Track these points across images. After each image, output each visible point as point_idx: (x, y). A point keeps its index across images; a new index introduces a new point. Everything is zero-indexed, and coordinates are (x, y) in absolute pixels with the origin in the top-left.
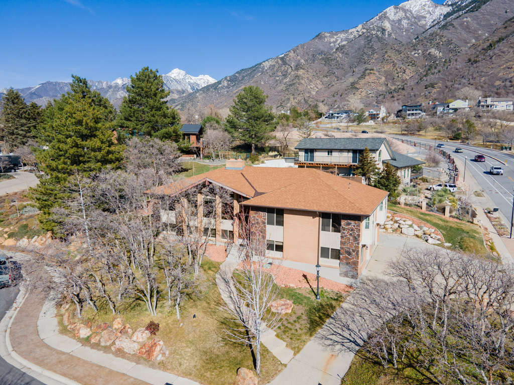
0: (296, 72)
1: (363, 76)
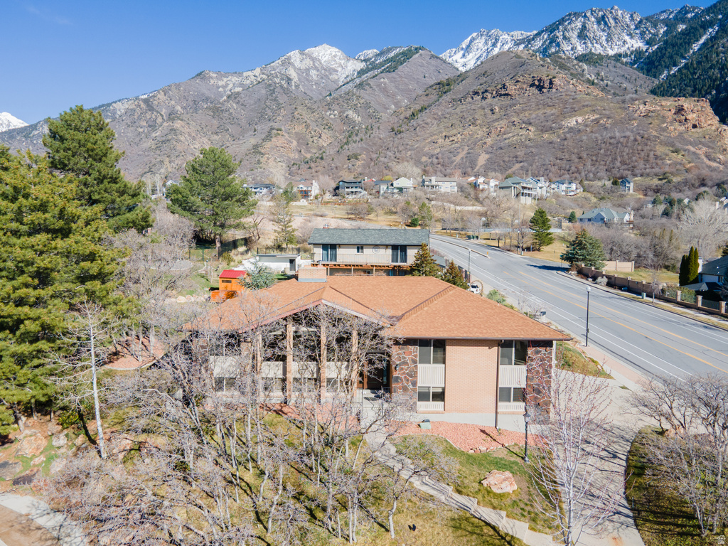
0: (172, 124)
1: (268, 137)
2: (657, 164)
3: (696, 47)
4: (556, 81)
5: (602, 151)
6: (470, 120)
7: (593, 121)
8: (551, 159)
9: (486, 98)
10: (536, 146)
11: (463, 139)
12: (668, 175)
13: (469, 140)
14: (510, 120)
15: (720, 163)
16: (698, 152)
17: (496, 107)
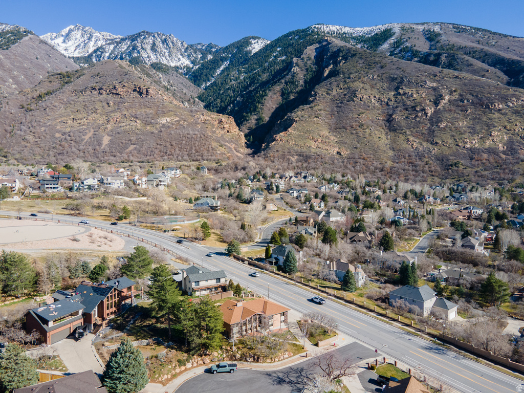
2: (213, 153)
3: (218, 71)
4: (150, 91)
5: (184, 142)
6: (92, 109)
7: (176, 121)
8: (154, 144)
9: (102, 94)
10: (143, 134)
11: (88, 123)
12: (220, 161)
13: (93, 124)
14: (122, 113)
15: (241, 153)
16: (231, 147)
17: (111, 102)
